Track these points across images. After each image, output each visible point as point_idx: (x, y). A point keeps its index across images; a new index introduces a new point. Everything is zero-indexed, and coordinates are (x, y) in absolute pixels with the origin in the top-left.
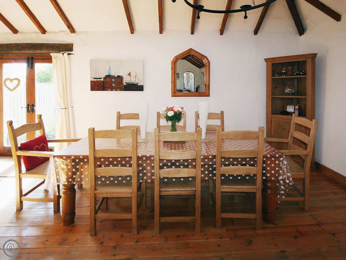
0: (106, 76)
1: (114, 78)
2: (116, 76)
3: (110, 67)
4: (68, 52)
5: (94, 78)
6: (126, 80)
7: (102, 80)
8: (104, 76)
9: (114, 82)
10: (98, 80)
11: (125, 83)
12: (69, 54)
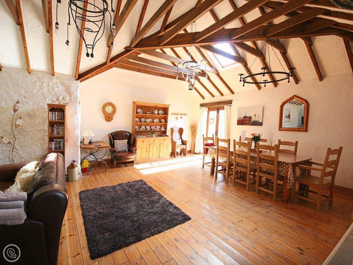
0: (244, 117)
1: (248, 118)
2: (248, 117)
3: (246, 112)
4: (230, 105)
5: (239, 118)
6: (253, 119)
7: (242, 119)
8: (243, 117)
9: (247, 120)
10: (241, 119)
11: (253, 121)
12: (230, 106)
